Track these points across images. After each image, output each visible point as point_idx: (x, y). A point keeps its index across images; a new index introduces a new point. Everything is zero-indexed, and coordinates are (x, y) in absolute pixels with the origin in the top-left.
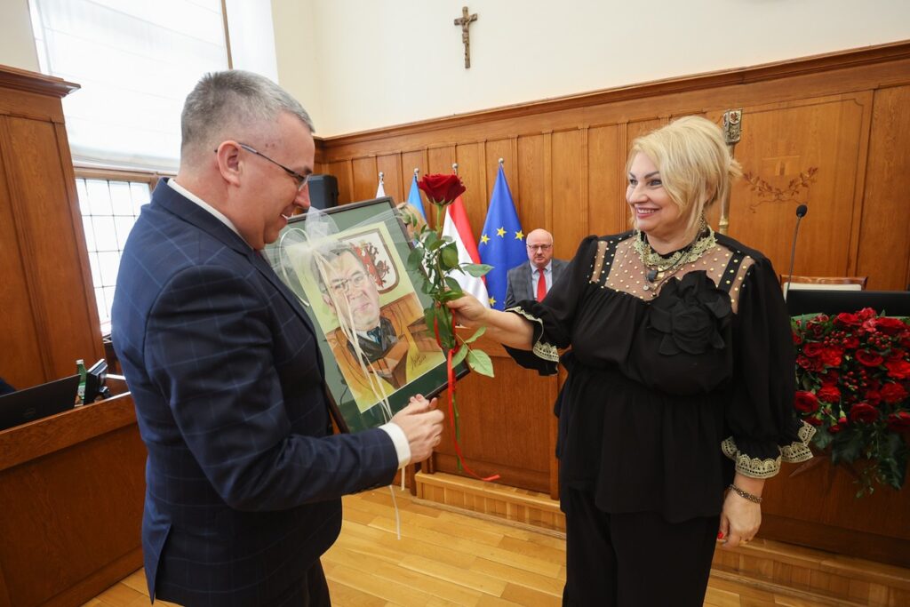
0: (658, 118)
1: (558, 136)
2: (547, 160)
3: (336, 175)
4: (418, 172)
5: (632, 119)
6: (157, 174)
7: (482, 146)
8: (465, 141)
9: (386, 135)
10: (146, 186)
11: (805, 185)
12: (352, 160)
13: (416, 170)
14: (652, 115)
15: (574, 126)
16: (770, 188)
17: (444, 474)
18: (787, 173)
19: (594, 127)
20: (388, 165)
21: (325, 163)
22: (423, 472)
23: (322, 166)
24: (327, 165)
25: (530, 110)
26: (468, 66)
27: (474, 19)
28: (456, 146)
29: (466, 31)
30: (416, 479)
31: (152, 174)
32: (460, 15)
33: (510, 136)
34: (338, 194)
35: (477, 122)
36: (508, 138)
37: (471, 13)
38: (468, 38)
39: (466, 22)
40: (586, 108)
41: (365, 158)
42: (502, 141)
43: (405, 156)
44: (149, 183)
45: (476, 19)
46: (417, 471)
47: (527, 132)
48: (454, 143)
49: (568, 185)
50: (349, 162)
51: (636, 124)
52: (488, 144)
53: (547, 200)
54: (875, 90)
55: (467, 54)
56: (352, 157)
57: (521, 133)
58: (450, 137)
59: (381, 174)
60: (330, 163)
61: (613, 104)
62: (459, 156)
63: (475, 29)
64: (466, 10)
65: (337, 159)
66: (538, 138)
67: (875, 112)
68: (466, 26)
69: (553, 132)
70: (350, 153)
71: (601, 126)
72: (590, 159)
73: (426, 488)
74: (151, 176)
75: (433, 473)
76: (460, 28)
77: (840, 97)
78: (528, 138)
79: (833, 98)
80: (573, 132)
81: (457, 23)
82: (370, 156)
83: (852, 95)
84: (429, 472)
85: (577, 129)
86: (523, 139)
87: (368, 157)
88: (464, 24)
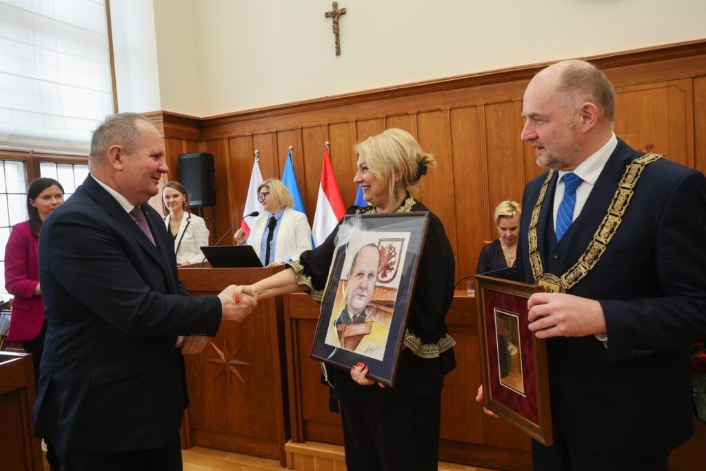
0: (511, 101)
1: (423, 116)
3: (213, 154)
4: (292, 149)
5: (489, 102)
6: (33, 152)
7: (353, 125)
8: (337, 121)
9: (262, 115)
10: (21, 164)
12: (229, 138)
13: (291, 147)
14: (506, 99)
15: (437, 107)
17: (314, 443)
19: (456, 108)
20: (264, 143)
21: (201, 142)
22: (293, 442)
23: (199, 143)
24: (204, 143)
25: (396, 94)
26: (338, 53)
27: (343, 12)
28: (328, 125)
29: (336, 23)
30: (286, 449)
31: (28, 153)
32: (330, 9)
33: (379, 116)
34: (214, 171)
35: (348, 104)
36: (377, 118)
37: (340, 8)
38: (338, 29)
39: (336, 15)
40: (447, 92)
41: (241, 136)
42: (372, 121)
43: (280, 135)
44: (24, 162)
45: (345, 13)
46: (286, 441)
47: (394, 112)
48: (327, 123)
50: (226, 142)
51: (492, 106)
52: (359, 123)
54: (693, 78)
55: (337, 43)
56: (227, 136)
57: (389, 114)
58: (322, 117)
59: (256, 151)
60: (207, 141)
61: (471, 88)
62: (331, 134)
63: (344, 22)
64: (335, 5)
65: (214, 137)
67: (696, 97)
68: (336, 19)
69: (418, 113)
70: (227, 132)
71: (461, 108)
72: (454, 137)
73: (296, 458)
74: (26, 155)
75: (303, 442)
76: (330, 21)
77: (665, 84)
78: (396, 118)
79: (660, 85)
80: (437, 113)
81: (327, 15)
82: (246, 134)
83: (672, 83)
84: (298, 441)
85: (439, 110)
86: (391, 119)
87: (244, 136)
88: (334, 17)
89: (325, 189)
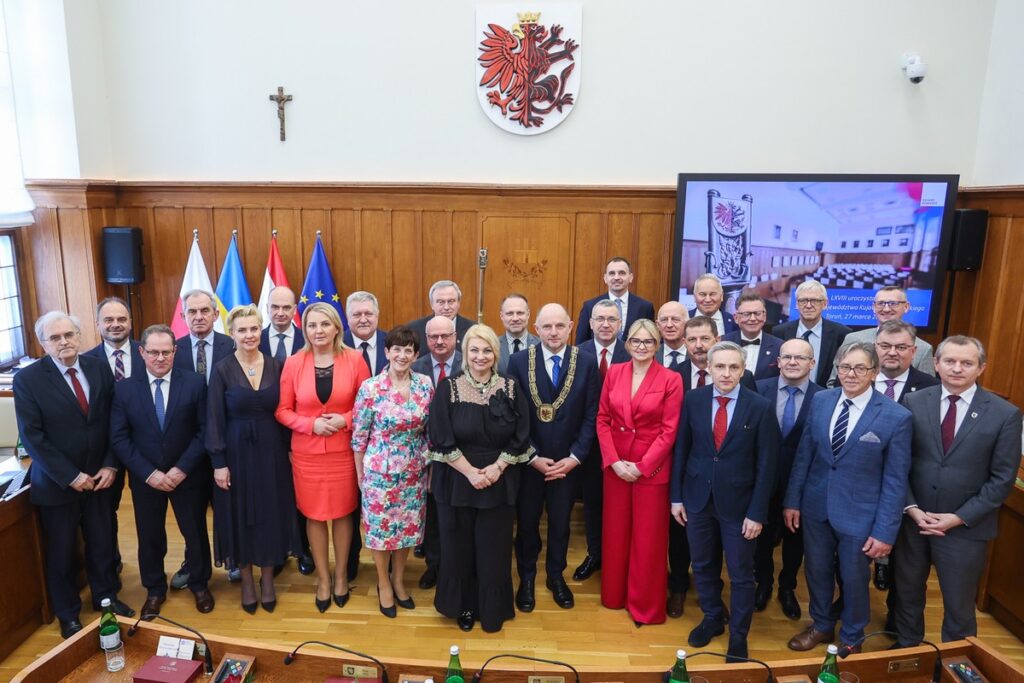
1: (367, 214)
2: (358, 232)
5: (426, 209)
7: (297, 213)
8: (281, 206)
9: (196, 190)
11: (541, 271)
12: (154, 208)
13: (235, 231)
14: (440, 209)
15: (380, 207)
16: (520, 271)
18: (530, 261)
19: (397, 211)
20: (197, 217)
21: (119, 207)
23: (116, 210)
24: (122, 210)
25: (342, 190)
26: (283, 138)
27: (289, 99)
28: (272, 209)
29: (282, 109)
32: (276, 93)
33: (325, 207)
34: (143, 244)
35: (293, 192)
36: (322, 209)
37: (286, 93)
38: (283, 115)
39: (281, 99)
40: (389, 195)
41: (169, 207)
42: (317, 211)
43: (217, 212)
45: (290, 101)
47: (340, 206)
48: (270, 207)
49: (375, 255)
50: (150, 210)
51: (428, 213)
52: (304, 211)
53: (358, 266)
54: (577, 213)
55: (282, 129)
56: (153, 205)
57: (334, 206)
58: (265, 201)
60: (125, 207)
62: (275, 218)
63: (289, 108)
64: (281, 90)
65: (134, 204)
66: (349, 212)
67: (578, 228)
68: (281, 104)
69: (362, 210)
70: (151, 201)
71: (402, 211)
72: (394, 236)
76: (275, 106)
77: (557, 215)
78: (341, 212)
79: (554, 215)
80: (379, 213)
81: (272, 98)
82: (176, 206)
83: (564, 215)
85: (382, 210)
86: (336, 212)
87: (173, 207)
88: (279, 102)
89: (273, 275)
